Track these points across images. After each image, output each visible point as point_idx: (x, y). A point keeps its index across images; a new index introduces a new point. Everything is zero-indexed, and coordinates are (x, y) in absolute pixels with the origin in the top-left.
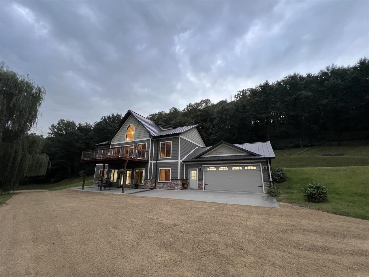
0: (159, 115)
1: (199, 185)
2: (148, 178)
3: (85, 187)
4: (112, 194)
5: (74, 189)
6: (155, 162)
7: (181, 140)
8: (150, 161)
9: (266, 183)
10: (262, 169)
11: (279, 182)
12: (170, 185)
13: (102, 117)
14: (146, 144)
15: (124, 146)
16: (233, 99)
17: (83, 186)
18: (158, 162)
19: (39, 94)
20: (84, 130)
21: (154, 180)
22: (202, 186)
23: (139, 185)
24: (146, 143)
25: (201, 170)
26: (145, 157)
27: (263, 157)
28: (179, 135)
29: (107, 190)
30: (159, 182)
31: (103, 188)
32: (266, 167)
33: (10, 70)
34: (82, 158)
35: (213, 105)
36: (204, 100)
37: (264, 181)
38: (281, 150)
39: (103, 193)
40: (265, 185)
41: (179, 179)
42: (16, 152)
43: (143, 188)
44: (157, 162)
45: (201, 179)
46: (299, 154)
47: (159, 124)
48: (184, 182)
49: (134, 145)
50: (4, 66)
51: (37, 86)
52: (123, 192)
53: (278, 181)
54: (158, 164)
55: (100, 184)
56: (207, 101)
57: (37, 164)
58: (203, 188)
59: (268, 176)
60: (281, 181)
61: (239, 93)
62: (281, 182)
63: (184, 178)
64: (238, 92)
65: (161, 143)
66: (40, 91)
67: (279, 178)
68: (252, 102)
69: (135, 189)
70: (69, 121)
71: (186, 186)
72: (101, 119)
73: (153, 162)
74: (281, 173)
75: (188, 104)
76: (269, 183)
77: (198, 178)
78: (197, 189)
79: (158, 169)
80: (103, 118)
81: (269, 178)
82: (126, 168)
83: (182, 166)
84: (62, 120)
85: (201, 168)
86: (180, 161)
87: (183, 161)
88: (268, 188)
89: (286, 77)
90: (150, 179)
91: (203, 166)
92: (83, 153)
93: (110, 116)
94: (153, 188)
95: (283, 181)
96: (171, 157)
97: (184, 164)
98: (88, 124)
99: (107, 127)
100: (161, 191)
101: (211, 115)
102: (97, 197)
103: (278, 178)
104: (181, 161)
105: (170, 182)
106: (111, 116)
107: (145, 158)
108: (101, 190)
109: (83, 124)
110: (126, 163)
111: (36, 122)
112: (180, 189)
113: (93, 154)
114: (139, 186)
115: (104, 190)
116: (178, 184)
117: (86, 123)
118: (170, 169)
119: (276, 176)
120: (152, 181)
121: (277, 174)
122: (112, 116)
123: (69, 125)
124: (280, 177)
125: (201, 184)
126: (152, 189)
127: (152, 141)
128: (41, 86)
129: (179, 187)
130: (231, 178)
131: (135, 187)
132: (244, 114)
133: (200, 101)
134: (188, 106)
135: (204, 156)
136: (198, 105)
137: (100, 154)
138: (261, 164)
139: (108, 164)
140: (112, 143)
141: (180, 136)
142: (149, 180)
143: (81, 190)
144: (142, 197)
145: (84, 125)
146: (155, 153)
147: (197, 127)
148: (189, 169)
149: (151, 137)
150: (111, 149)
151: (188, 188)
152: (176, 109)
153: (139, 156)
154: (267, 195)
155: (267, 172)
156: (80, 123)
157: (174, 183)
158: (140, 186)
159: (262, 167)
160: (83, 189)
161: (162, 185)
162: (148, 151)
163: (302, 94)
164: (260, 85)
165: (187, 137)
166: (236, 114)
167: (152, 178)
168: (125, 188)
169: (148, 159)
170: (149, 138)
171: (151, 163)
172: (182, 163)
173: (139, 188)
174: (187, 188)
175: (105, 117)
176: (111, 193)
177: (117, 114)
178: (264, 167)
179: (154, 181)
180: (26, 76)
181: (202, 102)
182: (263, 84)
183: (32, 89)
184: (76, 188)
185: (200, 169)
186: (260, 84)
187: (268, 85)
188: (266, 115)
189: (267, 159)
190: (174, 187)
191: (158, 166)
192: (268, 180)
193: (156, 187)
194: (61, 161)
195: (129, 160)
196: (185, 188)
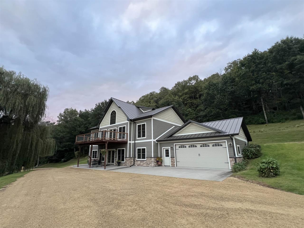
1: (171, 162)
2: (128, 157)
3: (79, 165)
4: (95, 170)
5: (72, 166)
6: (134, 142)
7: (154, 121)
8: (129, 142)
9: (231, 159)
10: (228, 146)
11: (252, 158)
12: (146, 162)
13: (97, 104)
14: (125, 127)
16: (223, 72)
18: (136, 142)
19: (45, 93)
20: (85, 115)
21: (133, 158)
22: (174, 163)
23: (121, 163)
25: (173, 148)
26: (125, 138)
27: (228, 134)
29: (95, 167)
30: (137, 160)
32: (231, 143)
33: (25, 77)
34: (76, 141)
35: (201, 81)
36: (192, 76)
37: (230, 158)
39: (89, 169)
40: (231, 161)
41: (153, 156)
42: (32, 138)
43: (124, 165)
44: (135, 142)
45: (173, 157)
46: (298, 127)
47: (140, 107)
48: (158, 160)
49: (116, 128)
50: (21, 75)
51: (43, 86)
52: (105, 169)
53: (250, 157)
54: (136, 144)
56: (195, 77)
57: (47, 147)
58: (175, 165)
59: (233, 152)
61: (230, 64)
62: (254, 158)
63: (159, 156)
64: (228, 64)
65: (137, 125)
66: (45, 90)
67: (252, 154)
68: (240, 74)
69: (118, 166)
70: (73, 109)
71: (159, 163)
72: (96, 106)
73: (132, 142)
74: (254, 150)
76: (234, 160)
77: (171, 155)
78: (170, 166)
79: (136, 148)
80: (98, 104)
81: (235, 155)
82: (107, 149)
83: (156, 145)
84: (67, 109)
85: (173, 146)
86: (152, 140)
87: (157, 141)
88: (234, 164)
89: (277, 43)
90: (130, 157)
91: (174, 144)
92: (77, 137)
93: (103, 102)
94: (132, 165)
95: (256, 157)
96: (146, 137)
97: (158, 143)
98: (87, 110)
99: (101, 112)
101: (201, 91)
103: (251, 154)
104: (155, 140)
105: (146, 160)
107: (125, 139)
108: (90, 167)
109: (83, 110)
110: (107, 144)
111: (45, 114)
112: (155, 166)
113: (83, 138)
114: (121, 164)
116: (152, 162)
117: (86, 110)
118: (146, 148)
119: (248, 152)
120: (131, 159)
121: (250, 150)
123: (73, 112)
124: (252, 153)
125: (173, 162)
126: (130, 166)
127: (130, 124)
128: (45, 86)
129: (153, 164)
130: (199, 155)
131: (118, 165)
132: (232, 88)
135: (176, 135)
136: (186, 82)
137: (92, 137)
138: (226, 141)
140: (100, 128)
141: (153, 118)
142: (129, 159)
143: (77, 167)
145: (84, 112)
146: (133, 134)
147: (173, 107)
148: (163, 148)
149: (129, 121)
151: (162, 165)
152: (165, 89)
153: (120, 138)
155: (232, 148)
156: (81, 110)
157: (149, 161)
159: (228, 144)
160: (78, 167)
161: (139, 162)
162: (127, 133)
163: (296, 59)
164: (249, 55)
166: (224, 88)
167: (131, 157)
168: (106, 166)
169: (127, 140)
170: (128, 121)
171: (130, 144)
172: (156, 142)
173: (121, 165)
174: (161, 165)
175: (99, 104)
178: (229, 143)
180: (35, 81)
181: (190, 79)
182: (251, 54)
183: (40, 89)
185: (172, 147)
186: (248, 54)
187: (258, 54)
188: (257, 86)
189: (230, 136)
190: (149, 164)
191: (136, 146)
192: (233, 156)
193: (135, 164)
194: (67, 143)
195: (108, 142)
196: (159, 165)
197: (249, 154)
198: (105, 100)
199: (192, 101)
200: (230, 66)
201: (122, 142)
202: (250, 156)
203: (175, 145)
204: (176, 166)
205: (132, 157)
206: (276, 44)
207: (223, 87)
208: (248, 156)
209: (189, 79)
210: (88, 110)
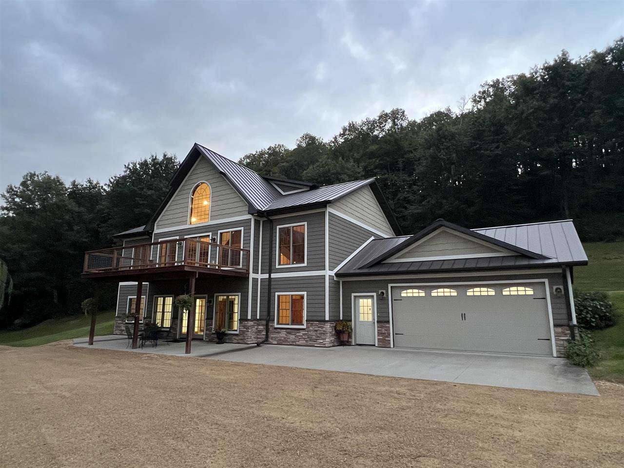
0: (270, 155)
1: (378, 336)
2: (249, 317)
3: (95, 338)
4: (162, 357)
5: (70, 342)
6: (266, 276)
7: (333, 219)
8: (252, 276)
9: (559, 330)
10: (551, 293)
11: (598, 328)
12: (304, 334)
13: (129, 165)
14: (240, 231)
15: (185, 237)
16: (469, 107)
17: (92, 335)
18: (273, 276)
21: (264, 322)
22: (387, 339)
23: (227, 335)
24: (242, 228)
25: (385, 296)
26: (239, 265)
27: (554, 261)
28: (325, 207)
29: (149, 346)
30: (276, 326)
31: (139, 342)
32: (561, 287)
34: (86, 268)
35: (413, 124)
36: (388, 111)
37: (555, 326)
38: (600, 244)
39: (139, 353)
40: (557, 335)
41: (327, 318)
43: (235, 341)
44: (270, 276)
45: (385, 319)
47: (271, 180)
48: (340, 328)
49: (210, 234)
52: (188, 351)
53: (594, 325)
54: (272, 283)
55: (132, 331)
56: (396, 115)
58: (390, 343)
59: (565, 311)
60: (603, 325)
61: (486, 88)
62: (601, 328)
63: (341, 318)
64: (483, 86)
65: (278, 227)
67: (597, 316)
68: (522, 113)
69: (218, 343)
70: (49, 177)
71: (345, 338)
72: (125, 169)
73: (260, 276)
74: (601, 305)
75: (346, 125)
76: (569, 332)
77: (378, 316)
78: (374, 345)
79: (272, 294)
80: (131, 166)
81: (570, 318)
82: (193, 293)
83: (335, 285)
84: (32, 175)
85: (384, 291)
86: (328, 273)
87: (337, 275)
88: (566, 344)
89: (621, 40)
90: (254, 319)
91: (390, 285)
92: (87, 257)
93: (146, 161)
94: (263, 343)
95: (608, 326)
96: (305, 264)
97: (338, 282)
98: (95, 182)
99: (142, 189)
100: (281, 348)
101: (408, 152)
102: (127, 363)
103: (594, 317)
104: (333, 273)
105: (304, 327)
106: (149, 161)
107: (241, 267)
108: (134, 346)
109: (83, 182)
110: (194, 280)
112: (331, 345)
113: (111, 259)
114: (227, 338)
115: (142, 346)
116: (325, 333)
117: (90, 182)
118: (305, 293)
119: (587, 313)
120: (258, 325)
121: (590, 306)
122: (153, 160)
123: (50, 185)
124: (599, 315)
125: (385, 333)
126: (258, 345)
127: (257, 223)
129: (327, 340)
130: (463, 316)
131: (216, 340)
132: (497, 147)
133: (379, 114)
134: (345, 130)
135: (394, 260)
136: (372, 125)
137: (128, 259)
138: (546, 281)
139: (148, 283)
140: (156, 231)
141: (329, 210)
142: (252, 323)
143: (86, 345)
144: (237, 364)
145: (85, 186)
146: (264, 254)
147: (372, 186)
148: (353, 295)
149: (252, 214)
150: (154, 244)
151: (351, 342)
152: (313, 139)
153: (224, 262)
154: (562, 361)
155: (563, 300)
156: (74, 182)
157: (316, 331)
158: (230, 337)
159: (551, 288)
160: (92, 344)
161: (283, 334)
162: (247, 249)
164: (546, 65)
165: (345, 212)
166: (478, 146)
167: (258, 318)
168: (192, 343)
169: (248, 270)
170: (249, 216)
171: (255, 280)
172: (335, 279)
173: (227, 341)
174: (348, 342)
175: (135, 165)
176: (160, 353)
177: (165, 156)
178: (555, 287)
179: (263, 325)
181: (384, 117)
182: (552, 63)
184: (76, 340)
185: (382, 293)
186: (546, 63)
187: (569, 64)
188: (561, 147)
189: (563, 266)
190: (315, 341)
191: (272, 287)
192: (565, 322)
193: (270, 340)
194: (34, 275)
195: (199, 273)
196: (342, 343)
197: (589, 316)
198: (153, 156)
199: (386, 176)
200: (484, 92)
201: (234, 274)
202: (593, 322)
203: (391, 287)
204: (392, 346)
205: (260, 319)
206: (617, 42)
207: (475, 144)
208: (590, 322)
209: (381, 117)
210: (98, 183)
